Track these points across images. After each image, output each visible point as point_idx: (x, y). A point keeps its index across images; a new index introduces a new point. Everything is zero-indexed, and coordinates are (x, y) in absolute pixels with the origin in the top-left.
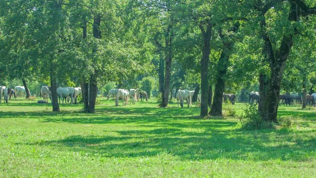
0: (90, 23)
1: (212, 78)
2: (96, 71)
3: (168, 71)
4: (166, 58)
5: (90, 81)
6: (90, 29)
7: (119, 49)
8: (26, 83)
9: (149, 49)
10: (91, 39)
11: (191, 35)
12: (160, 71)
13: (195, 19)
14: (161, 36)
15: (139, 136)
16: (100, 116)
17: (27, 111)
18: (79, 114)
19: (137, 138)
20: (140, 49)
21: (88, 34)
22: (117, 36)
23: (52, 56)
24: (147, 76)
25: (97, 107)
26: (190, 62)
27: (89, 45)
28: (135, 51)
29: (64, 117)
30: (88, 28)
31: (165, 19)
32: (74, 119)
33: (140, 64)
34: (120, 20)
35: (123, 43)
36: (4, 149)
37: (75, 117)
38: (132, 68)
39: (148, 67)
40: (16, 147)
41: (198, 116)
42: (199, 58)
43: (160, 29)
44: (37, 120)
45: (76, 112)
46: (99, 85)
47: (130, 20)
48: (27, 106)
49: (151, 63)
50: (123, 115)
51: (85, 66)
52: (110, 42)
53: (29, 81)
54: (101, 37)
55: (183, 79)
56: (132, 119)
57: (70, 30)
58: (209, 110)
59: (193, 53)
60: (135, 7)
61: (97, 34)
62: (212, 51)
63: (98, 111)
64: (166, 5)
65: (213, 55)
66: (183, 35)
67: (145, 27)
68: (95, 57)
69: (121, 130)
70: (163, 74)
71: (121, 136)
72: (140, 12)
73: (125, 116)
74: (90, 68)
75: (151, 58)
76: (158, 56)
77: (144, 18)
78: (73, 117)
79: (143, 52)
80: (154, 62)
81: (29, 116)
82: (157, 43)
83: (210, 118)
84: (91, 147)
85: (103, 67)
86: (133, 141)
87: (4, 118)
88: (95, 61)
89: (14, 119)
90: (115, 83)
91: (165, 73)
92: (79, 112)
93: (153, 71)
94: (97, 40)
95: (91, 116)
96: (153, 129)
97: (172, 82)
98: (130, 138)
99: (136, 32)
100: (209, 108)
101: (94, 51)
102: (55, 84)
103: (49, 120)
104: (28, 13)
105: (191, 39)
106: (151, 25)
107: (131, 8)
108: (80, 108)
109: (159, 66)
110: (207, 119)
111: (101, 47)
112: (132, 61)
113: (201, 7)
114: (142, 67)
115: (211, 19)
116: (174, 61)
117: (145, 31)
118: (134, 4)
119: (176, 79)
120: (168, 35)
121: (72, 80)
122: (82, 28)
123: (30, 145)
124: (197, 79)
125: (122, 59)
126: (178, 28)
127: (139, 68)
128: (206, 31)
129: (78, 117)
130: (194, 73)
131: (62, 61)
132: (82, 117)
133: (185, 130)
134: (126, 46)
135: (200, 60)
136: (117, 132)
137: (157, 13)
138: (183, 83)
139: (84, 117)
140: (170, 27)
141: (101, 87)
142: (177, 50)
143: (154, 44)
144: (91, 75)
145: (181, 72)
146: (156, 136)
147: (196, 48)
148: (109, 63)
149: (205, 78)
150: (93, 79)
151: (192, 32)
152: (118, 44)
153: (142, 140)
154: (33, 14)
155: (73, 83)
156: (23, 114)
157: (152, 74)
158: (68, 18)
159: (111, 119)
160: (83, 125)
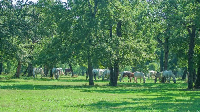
0: (114, 26)
1: (196, 63)
2: (118, 59)
3: (166, 58)
4: (165, 50)
5: (115, 65)
6: (114, 31)
7: (134, 44)
8: (72, 66)
9: (153, 44)
10: (115, 37)
11: (182, 35)
12: (161, 59)
13: (185, 24)
14: (162, 35)
15: (147, 102)
16: (120, 88)
17: (72, 85)
18: (107, 87)
19: (145, 103)
20: (147, 44)
21: (113, 34)
22: (132, 36)
23: (89, 48)
24: (152, 62)
25: (118, 82)
26: (181, 53)
27: (113, 41)
28: (144, 45)
29: (97, 89)
30: (113, 30)
31: (164, 24)
32: (103, 90)
33: (148, 54)
34: (134, 24)
35: (137, 40)
36: (57, 110)
37: (104, 89)
38: (142, 56)
39: (153, 56)
40: (65, 109)
41: (186, 89)
42: (187, 50)
43: (161, 31)
44: (79, 91)
45: (105, 86)
46: (120, 68)
47: (141, 25)
48: (72, 81)
49: (155, 53)
50: (136, 88)
51: (111, 55)
52: (128, 40)
53: (73, 65)
54: (121, 36)
55: (177, 64)
56: (142, 90)
57: (101, 31)
58: (194, 85)
59: (183, 47)
60: (144, 16)
61: (119, 34)
62: (196, 46)
63: (120, 85)
64: (165, 15)
65: (197, 48)
66: (177, 35)
67: (151, 29)
68: (117, 49)
69: (135, 97)
70: (163, 61)
71: (135, 102)
72: (148, 20)
73: (137, 88)
74: (115, 56)
75: (155, 50)
76: (160, 48)
77: (150, 23)
78: (103, 89)
79: (150, 46)
80: (157, 52)
81: (74, 88)
82: (159, 40)
83: (194, 90)
84: (115, 108)
85: (123, 56)
86: (143, 105)
87: (57, 89)
88: (117, 52)
89: (63, 90)
90: (131, 67)
91: (164, 60)
92: (106, 86)
93: (156, 59)
94: (119, 38)
95: (115, 88)
96: (156, 97)
97: (169, 66)
98: (141, 103)
99: (145, 33)
100: (193, 84)
101: (117, 45)
102: (91, 67)
103: (87, 91)
104: (73, 20)
105: (182, 38)
106: (155, 28)
107: (141, 17)
108: (108, 83)
109: (160, 56)
110: (192, 90)
111: (121, 43)
112: (143, 52)
113: (188, 17)
114: (149, 56)
115: (196, 25)
116: (170, 52)
117: (151, 32)
118: (144, 14)
119: (171, 64)
120: (166, 34)
121: (102, 65)
122: (109, 30)
123: (75, 107)
124: (185, 64)
125: (136, 50)
126: (173, 31)
127: (147, 56)
128: (192, 32)
129: (106, 89)
130: (184, 60)
131: (96, 52)
132: (109, 89)
133: (177, 98)
134: (139, 42)
135: (188, 52)
136: (132, 99)
137: (159, 20)
138: (176, 66)
139: (110, 89)
140: (168, 29)
141: (122, 69)
142: (172, 45)
143: (157, 41)
144: (115, 61)
145: (175, 59)
146: (158, 102)
147: (185, 44)
148: (127, 53)
149: (191, 64)
150: (116, 64)
151: (183, 33)
152: (133, 40)
153: (149, 105)
154: (77, 21)
155: (103, 66)
156: (69, 87)
157: (155, 61)
158: (99, 23)
159: (128, 90)
160: (110, 94)
